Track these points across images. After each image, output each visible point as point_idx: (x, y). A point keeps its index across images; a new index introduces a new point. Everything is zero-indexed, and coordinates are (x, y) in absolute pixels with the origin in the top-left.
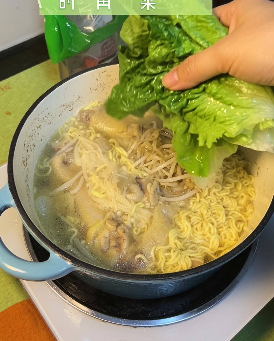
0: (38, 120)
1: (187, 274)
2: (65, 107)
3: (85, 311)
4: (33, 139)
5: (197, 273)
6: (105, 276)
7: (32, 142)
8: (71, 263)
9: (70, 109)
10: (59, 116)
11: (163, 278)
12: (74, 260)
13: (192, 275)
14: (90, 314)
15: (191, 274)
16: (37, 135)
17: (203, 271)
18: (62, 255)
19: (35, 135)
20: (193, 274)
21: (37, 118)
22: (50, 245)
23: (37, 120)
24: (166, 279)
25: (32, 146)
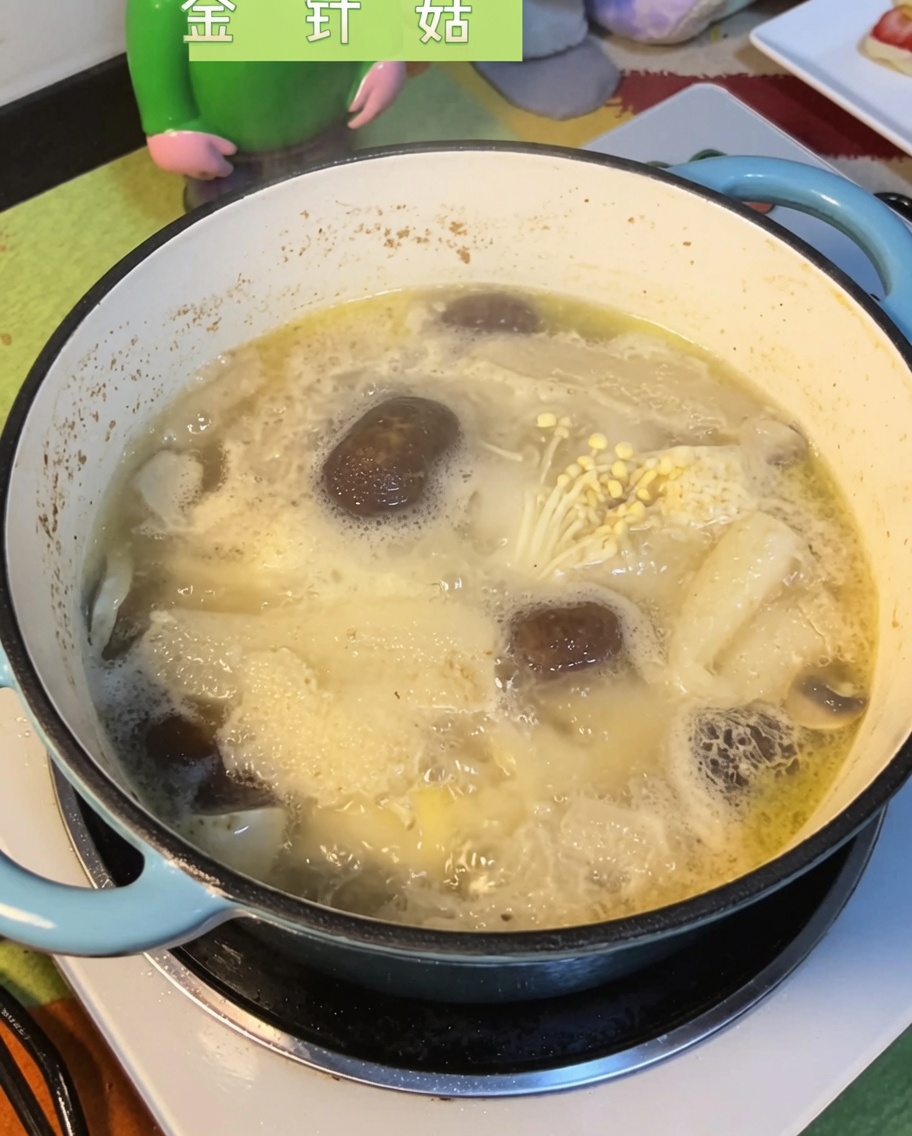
0: (95, 363)
1: (639, 930)
2: (191, 315)
3: (269, 1042)
4: (76, 437)
5: (673, 926)
6: (343, 939)
7: (74, 448)
8: (221, 892)
9: (207, 321)
10: (171, 349)
11: (552, 946)
12: (231, 882)
13: (659, 933)
14: (290, 1053)
15: (654, 931)
16: (88, 421)
17: (696, 919)
18: (189, 863)
19: (82, 420)
20: (663, 929)
21: (89, 359)
22: (143, 826)
23: (92, 364)
24: (562, 948)
25: (74, 462)
